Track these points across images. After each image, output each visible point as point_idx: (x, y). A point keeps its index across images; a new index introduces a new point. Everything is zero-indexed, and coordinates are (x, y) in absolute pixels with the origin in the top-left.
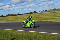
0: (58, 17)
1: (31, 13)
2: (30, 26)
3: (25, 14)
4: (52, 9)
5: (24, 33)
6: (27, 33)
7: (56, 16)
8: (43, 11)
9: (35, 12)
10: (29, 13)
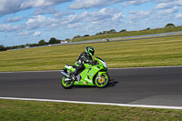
0: (121, 56)
1: (42, 43)
2: (91, 82)
3: (23, 47)
4: (104, 32)
5: (18, 105)
6: (28, 105)
7: (116, 52)
8: (79, 36)
9: (53, 41)
10: (34, 45)
